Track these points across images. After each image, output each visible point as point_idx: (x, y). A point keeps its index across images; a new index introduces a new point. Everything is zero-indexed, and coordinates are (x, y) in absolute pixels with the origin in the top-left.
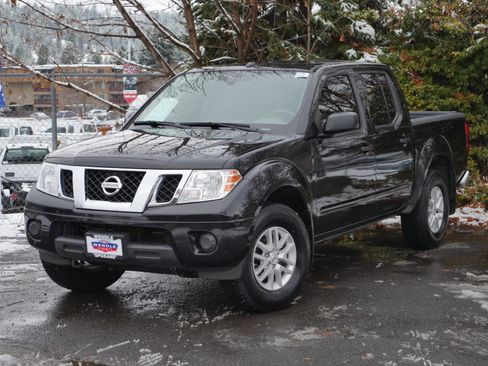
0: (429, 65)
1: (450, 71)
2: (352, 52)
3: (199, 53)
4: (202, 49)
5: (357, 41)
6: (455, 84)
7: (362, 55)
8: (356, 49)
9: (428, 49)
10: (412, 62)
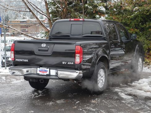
0: (122, 20)
1: (128, 22)
2: (98, 16)
3: (50, 17)
4: (51, 15)
5: (100, 13)
6: (130, 26)
7: (101, 17)
8: (99, 15)
9: (121, 15)
10: (117, 19)
